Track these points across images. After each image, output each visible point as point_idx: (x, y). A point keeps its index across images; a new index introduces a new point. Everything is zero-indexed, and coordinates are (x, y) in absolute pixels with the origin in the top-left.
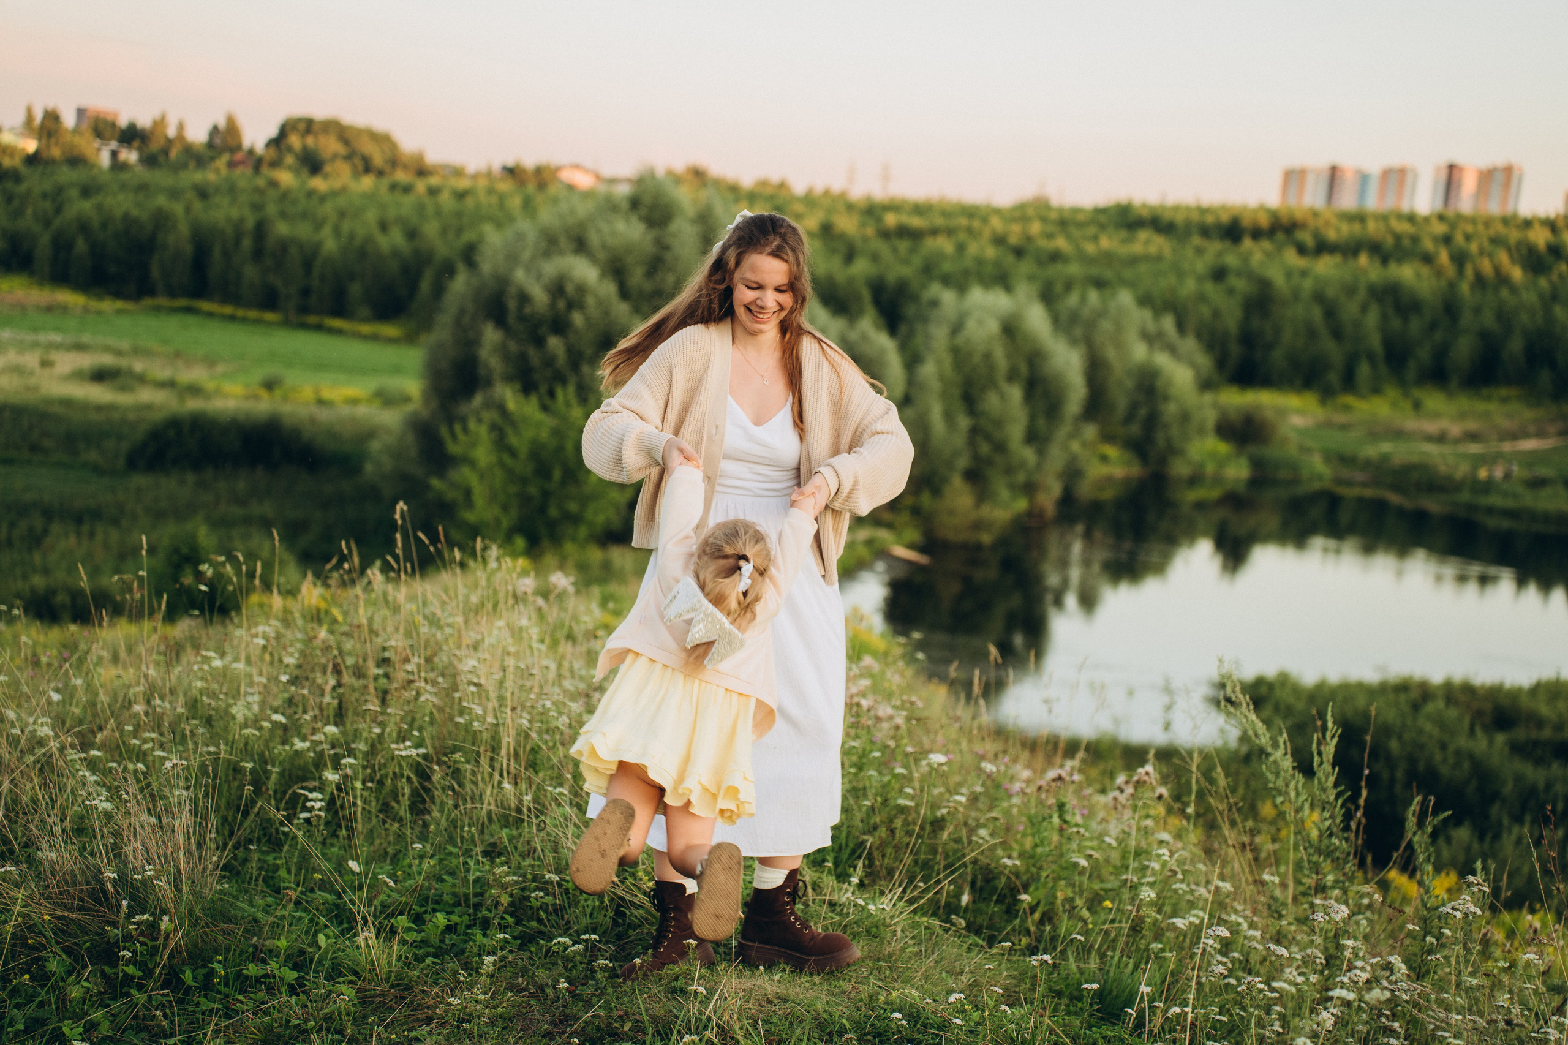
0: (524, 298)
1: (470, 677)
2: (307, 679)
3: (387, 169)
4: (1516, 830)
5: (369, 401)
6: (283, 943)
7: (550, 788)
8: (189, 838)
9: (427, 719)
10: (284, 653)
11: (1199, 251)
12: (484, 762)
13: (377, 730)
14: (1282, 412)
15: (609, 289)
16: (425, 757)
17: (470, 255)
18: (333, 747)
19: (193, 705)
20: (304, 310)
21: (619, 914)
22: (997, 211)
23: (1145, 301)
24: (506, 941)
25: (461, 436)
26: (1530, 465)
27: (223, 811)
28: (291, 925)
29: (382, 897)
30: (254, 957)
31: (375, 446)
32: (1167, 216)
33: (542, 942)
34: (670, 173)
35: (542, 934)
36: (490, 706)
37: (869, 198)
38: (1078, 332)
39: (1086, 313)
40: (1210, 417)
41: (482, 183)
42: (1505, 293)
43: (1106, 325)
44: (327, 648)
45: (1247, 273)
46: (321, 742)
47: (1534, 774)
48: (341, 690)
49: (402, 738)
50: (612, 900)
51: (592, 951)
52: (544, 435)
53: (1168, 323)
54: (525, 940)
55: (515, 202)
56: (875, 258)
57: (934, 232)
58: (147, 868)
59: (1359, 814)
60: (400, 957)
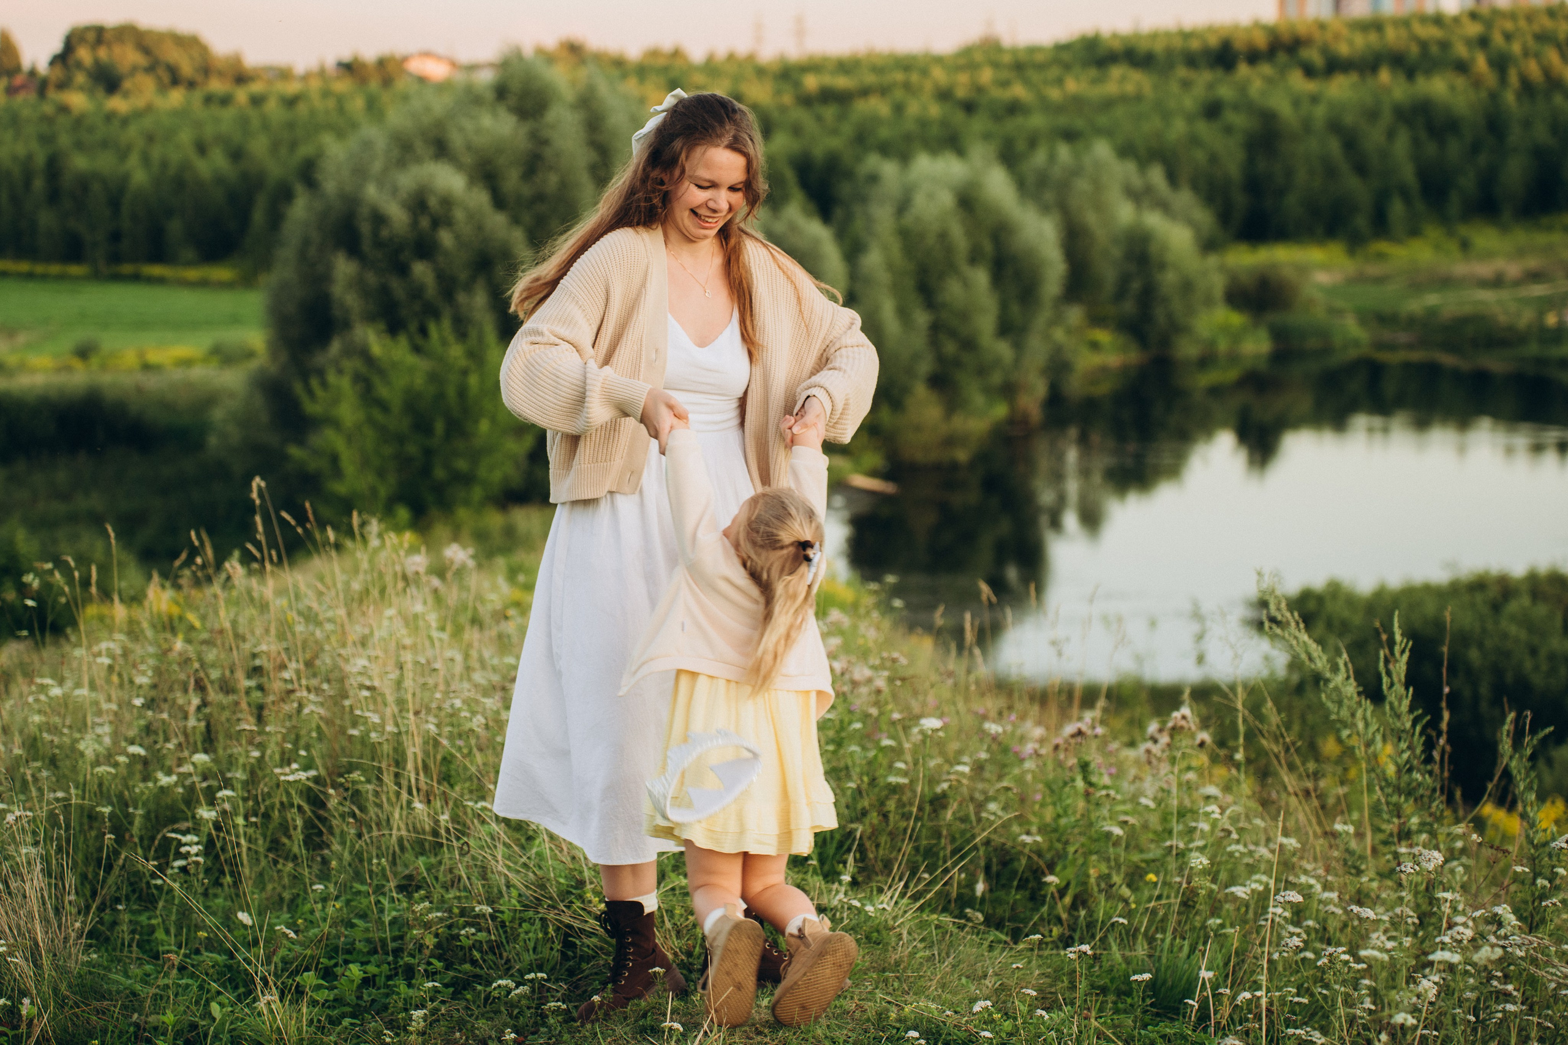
0: (379, 219)
1: (360, 679)
2: (165, 700)
3: (199, 78)
5: (205, 360)
6: (169, 1018)
7: (470, 804)
8: (44, 904)
9: (314, 734)
10: (134, 672)
11: (1186, 84)
12: (388, 779)
13: (256, 754)
14: (1303, 270)
15: (480, 198)
16: (317, 780)
17: (308, 174)
18: (205, 778)
19: (32, 744)
20: (116, 258)
21: (568, 945)
22: (939, 60)
23: (1125, 151)
24: (436, 990)
25: (319, 392)
27: (81, 867)
28: (176, 995)
29: (283, 952)
30: (136, 1037)
31: (218, 414)
32: (1144, 46)
33: (479, 987)
34: (540, 52)
35: (478, 978)
36: (388, 712)
37: (782, 60)
38: (1049, 196)
39: (1056, 172)
40: (1218, 284)
41: (315, 85)
42: (1558, 99)
43: (1082, 185)
44: (186, 661)
45: (1245, 105)
46: (190, 775)
48: (207, 710)
49: (286, 760)
50: (557, 930)
51: (540, 992)
52: (419, 381)
53: (1157, 175)
54: (459, 987)
55: (357, 104)
56: (797, 130)
57: (865, 92)
59: (1442, 741)
60: (312, 1021)
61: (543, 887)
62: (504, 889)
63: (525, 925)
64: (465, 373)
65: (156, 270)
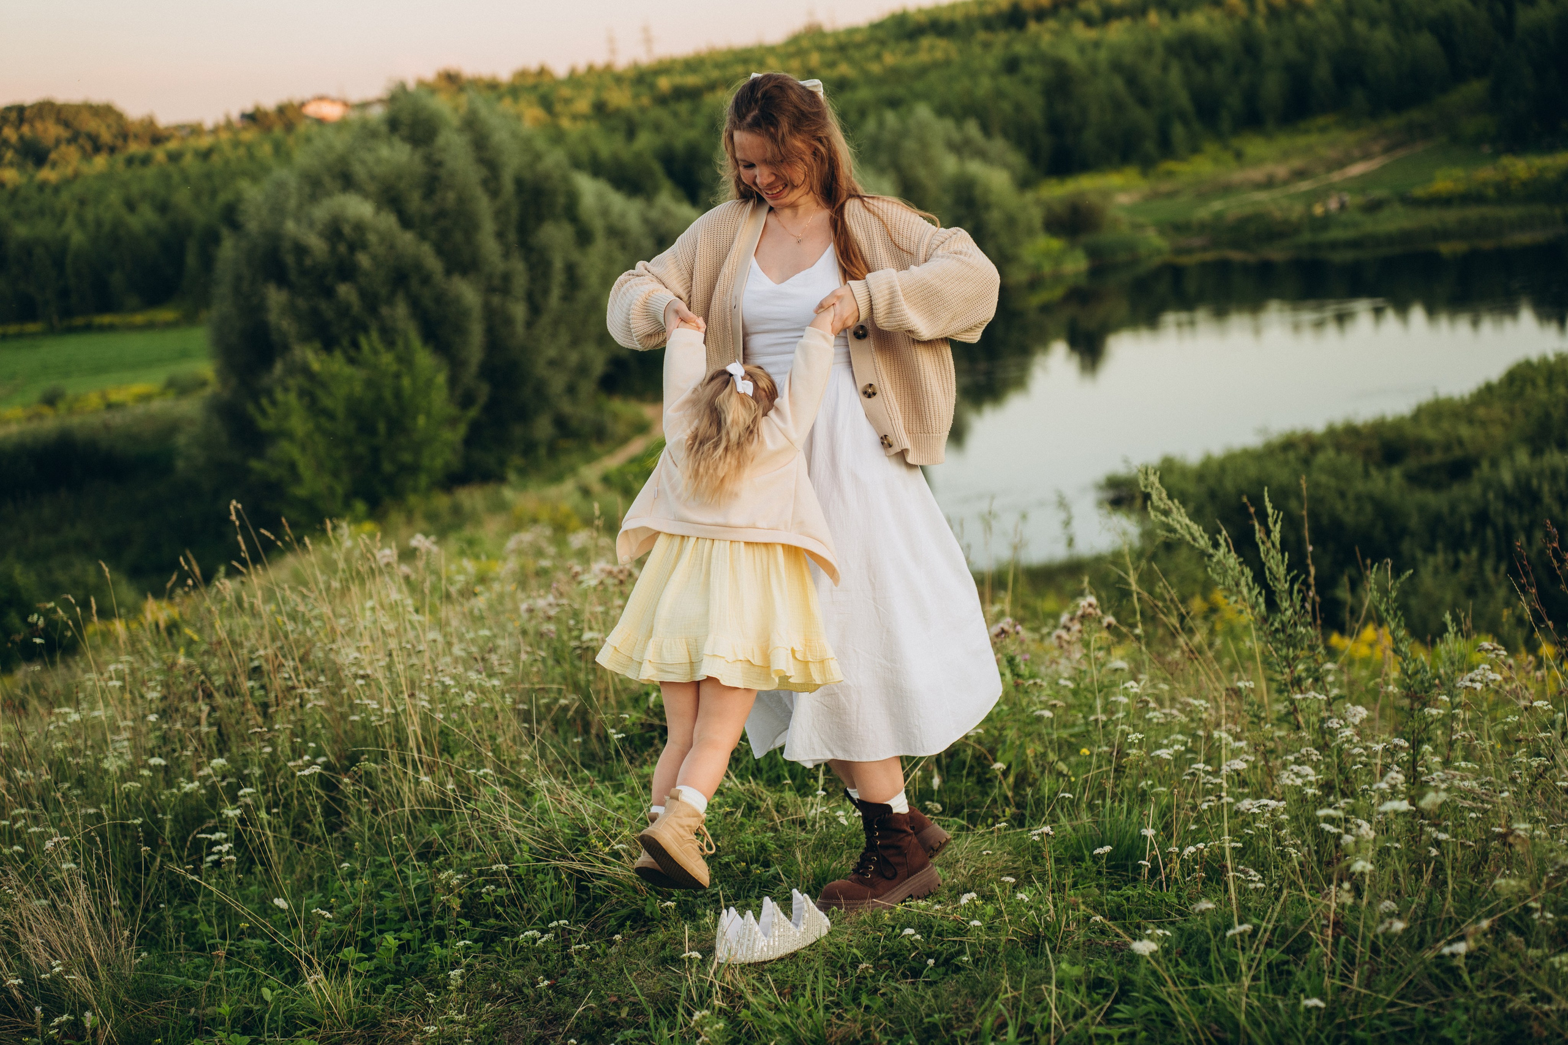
0: (301, 250)
1: (354, 669)
2: (177, 710)
3: (119, 143)
4: (1431, 560)
5: (162, 393)
6: (225, 1009)
7: (472, 771)
8: (92, 918)
9: (319, 725)
10: (144, 690)
11: (987, 46)
12: (393, 755)
13: (268, 750)
14: (1106, 194)
15: (388, 221)
16: (327, 766)
17: (231, 216)
18: (224, 778)
19: (59, 768)
20: (67, 313)
21: (581, 889)
22: (771, 50)
23: (942, 110)
24: (468, 947)
25: (271, 411)
26: (1362, 190)
27: (120, 875)
28: (228, 985)
29: (320, 931)
30: (196, 1030)
31: (181, 440)
32: (945, 17)
33: (506, 939)
34: (421, 84)
35: (504, 931)
36: (385, 696)
37: (636, 66)
38: (883, 159)
39: (887, 136)
40: (1036, 216)
41: (224, 136)
42: (1301, 19)
43: (910, 145)
44: (189, 672)
45: (1039, 58)
46: (210, 776)
47: (1435, 500)
48: (217, 714)
49: (297, 753)
50: (570, 876)
51: (564, 938)
52: (358, 389)
53: (972, 129)
54: (487, 941)
55: (266, 150)
56: (657, 128)
57: (712, 87)
58: (54, 963)
59: (1311, 594)
60: (358, 992)
61: (550, 839)
62: (515, 845)
63: (540, 876)
64: (397, 376)
65: (106, 319)
